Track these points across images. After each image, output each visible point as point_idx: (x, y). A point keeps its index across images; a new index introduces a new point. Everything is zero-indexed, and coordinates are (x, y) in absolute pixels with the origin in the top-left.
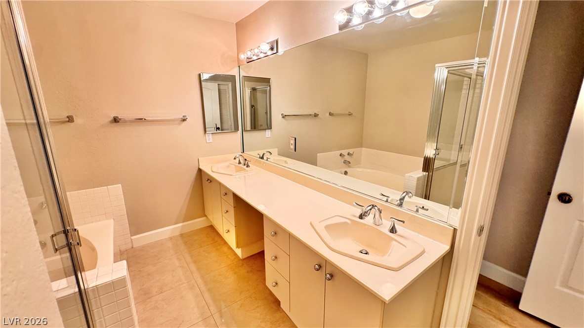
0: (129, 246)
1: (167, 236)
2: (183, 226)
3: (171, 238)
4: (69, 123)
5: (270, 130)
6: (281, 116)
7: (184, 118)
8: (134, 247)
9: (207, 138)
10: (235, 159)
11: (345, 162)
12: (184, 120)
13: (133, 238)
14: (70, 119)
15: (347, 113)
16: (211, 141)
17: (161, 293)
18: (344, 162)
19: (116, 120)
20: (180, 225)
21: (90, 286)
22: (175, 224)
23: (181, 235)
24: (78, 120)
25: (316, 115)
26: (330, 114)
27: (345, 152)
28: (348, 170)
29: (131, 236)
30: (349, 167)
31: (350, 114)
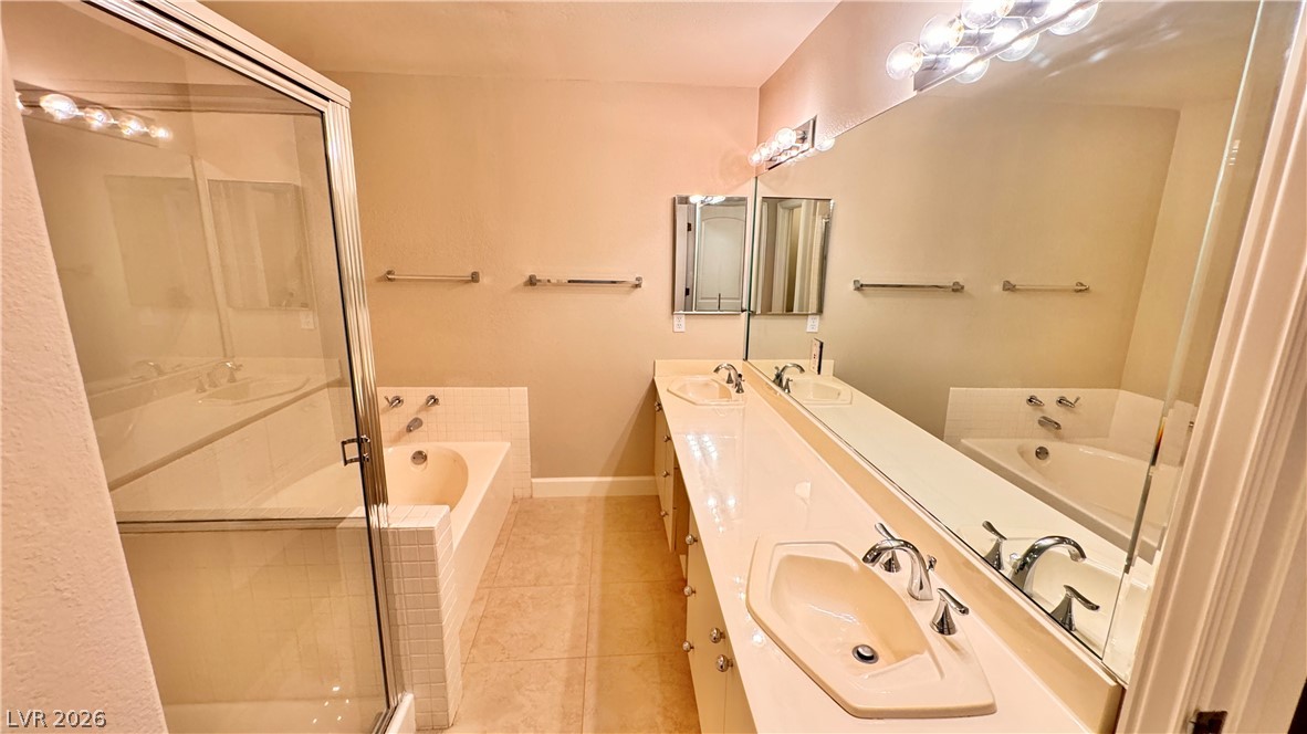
0: (527, 495)
1: (585, 493)
2: (613, 482)
3: (590, 500)
4: (474, 284)
5: (818, 317)
6: (852, 286)
7: (637, 283)
8: (534, 496)
9: (676, 323)
10: (717, 370)
11: (1046, 422)
12: (637, 286)
13: (534, 480)
14: (475, 278)
15: (1071, 284)
16: (683, 329)
17: (535, 585)
18: (1040, 422)
19: (532, 282)
20: (609, 479)
21: (391, 526)
22: (601, 475)
23: (608, 498)
24: (484, 280)
25: (957, 289)
26: (1009, 287)
27: (1048, 396)
28: (1051, 445)
29: (533, 477)
30: (1060, 438)
31: (1082, 290)
